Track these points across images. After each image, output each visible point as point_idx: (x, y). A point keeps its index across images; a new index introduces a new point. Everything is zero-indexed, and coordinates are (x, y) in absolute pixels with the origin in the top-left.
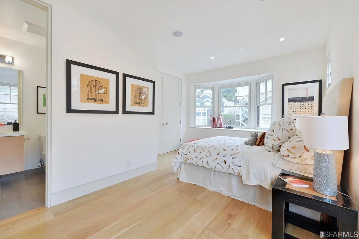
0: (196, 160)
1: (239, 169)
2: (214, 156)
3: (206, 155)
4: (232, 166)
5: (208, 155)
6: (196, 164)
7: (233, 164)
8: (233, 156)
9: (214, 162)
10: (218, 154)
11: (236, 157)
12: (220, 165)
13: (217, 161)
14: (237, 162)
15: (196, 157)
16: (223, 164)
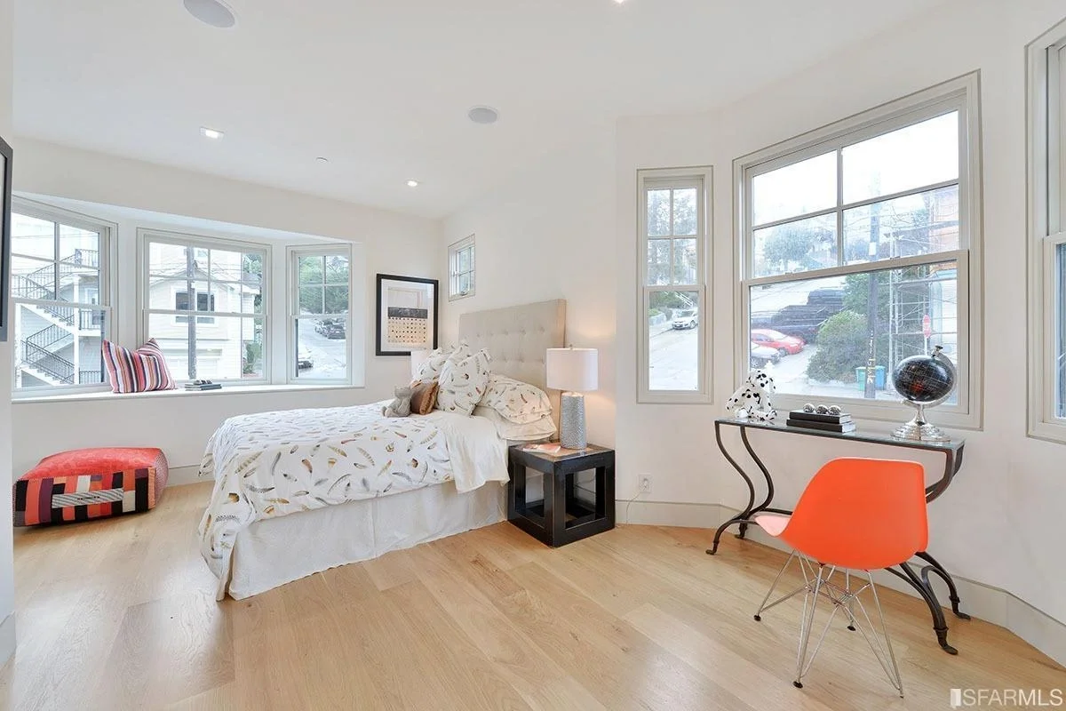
0: (321, 491)
1: (447, 467)
2: (381, 458)
3: (355, 464)
4: (431, 468)
5: (363, 461)
6: (321, 504)
7: (434, 460)
8: (429, 444)
9: (384, 474)
10: (390, 449)
11: (435, 444)
12: (402, 475)
13: (392, 469)
14: (439, 453)
15: (319, 483)
16: (409, 471)
